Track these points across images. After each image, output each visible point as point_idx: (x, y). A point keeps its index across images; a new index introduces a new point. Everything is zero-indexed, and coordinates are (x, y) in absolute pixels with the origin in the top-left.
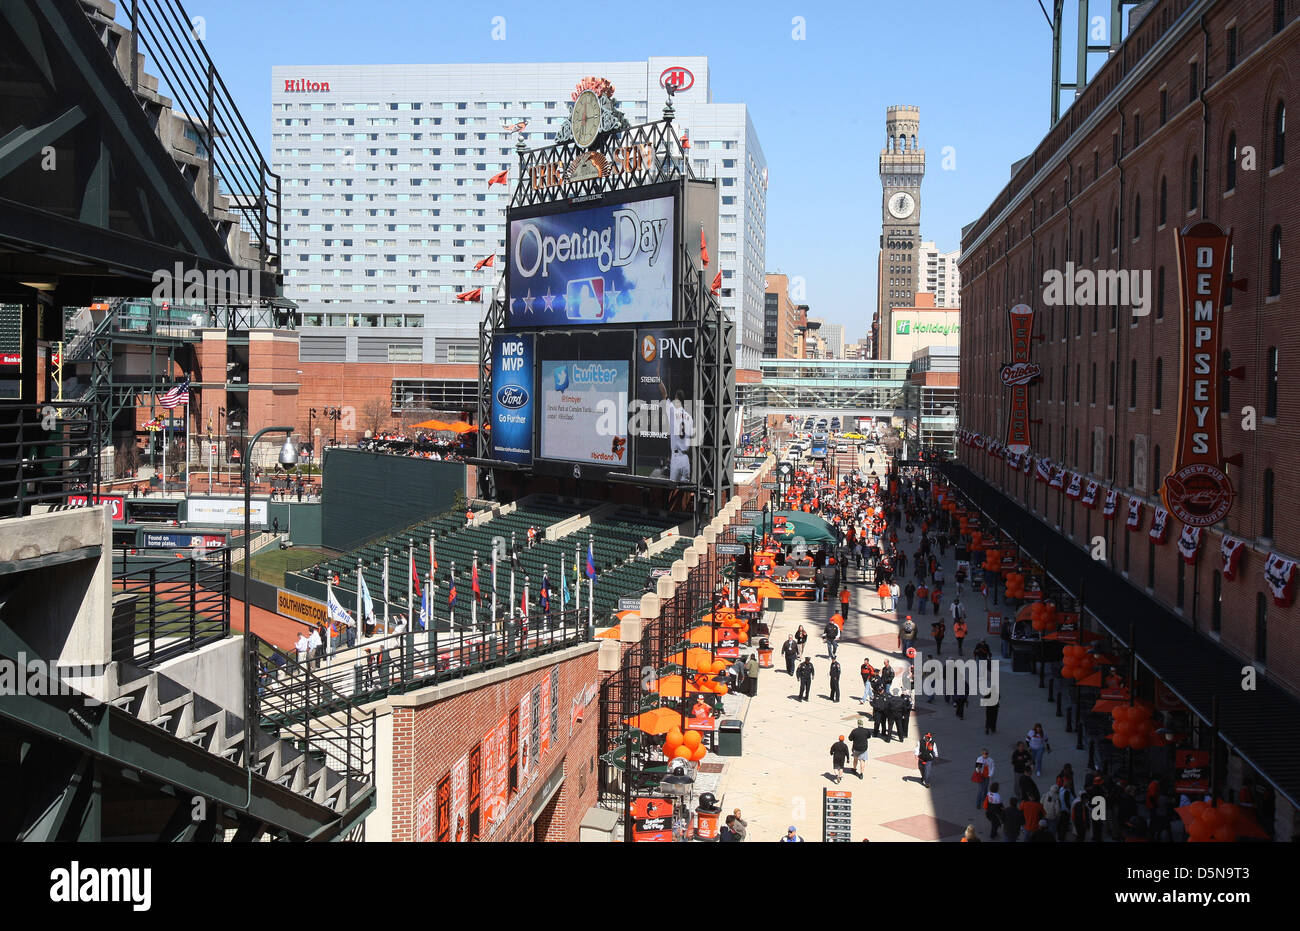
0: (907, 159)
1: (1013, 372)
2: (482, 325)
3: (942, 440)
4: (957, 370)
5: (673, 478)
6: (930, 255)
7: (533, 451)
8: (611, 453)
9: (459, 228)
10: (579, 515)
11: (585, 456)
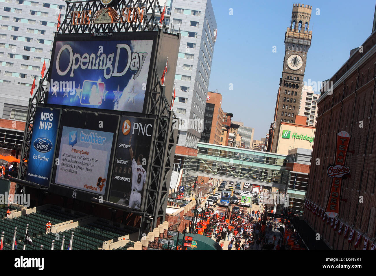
0: (302, 36)
1: (335, 170)
2: (31, 100)
3: (298, 204)
4: (309, 164)
5: (130, 206)
6: (308, 94)
7: (51, 179)
8: (95, 186)
9: (29, 39)
10: (72, 221)
11: (81, 186)
